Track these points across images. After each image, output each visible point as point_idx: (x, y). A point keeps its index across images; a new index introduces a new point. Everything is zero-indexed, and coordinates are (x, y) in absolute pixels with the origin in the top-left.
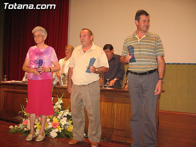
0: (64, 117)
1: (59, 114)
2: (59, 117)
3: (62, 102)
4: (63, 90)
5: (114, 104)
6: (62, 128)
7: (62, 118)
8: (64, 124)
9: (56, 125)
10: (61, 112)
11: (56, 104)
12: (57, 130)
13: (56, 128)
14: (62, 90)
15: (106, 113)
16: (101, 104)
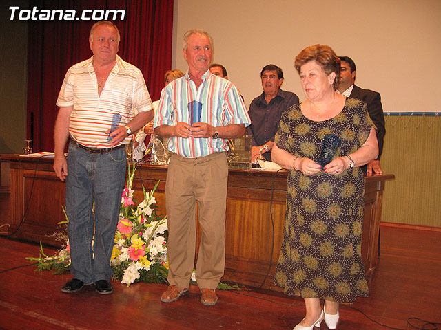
0: (159, 235)
1: (146, 228)
2: (145, 236)
3: (153, 200)
4: (156, 173)
5: (275, 207)
6: (151, 261)
7: (153, 239)
8: (155, 253)
9: (138, 254)
10: (152, 223)
11: (142, 205)
12: (139, 266)
13: (139, 260)
14: (154, 173)
15: (256, 226)
16: (244, 206)
